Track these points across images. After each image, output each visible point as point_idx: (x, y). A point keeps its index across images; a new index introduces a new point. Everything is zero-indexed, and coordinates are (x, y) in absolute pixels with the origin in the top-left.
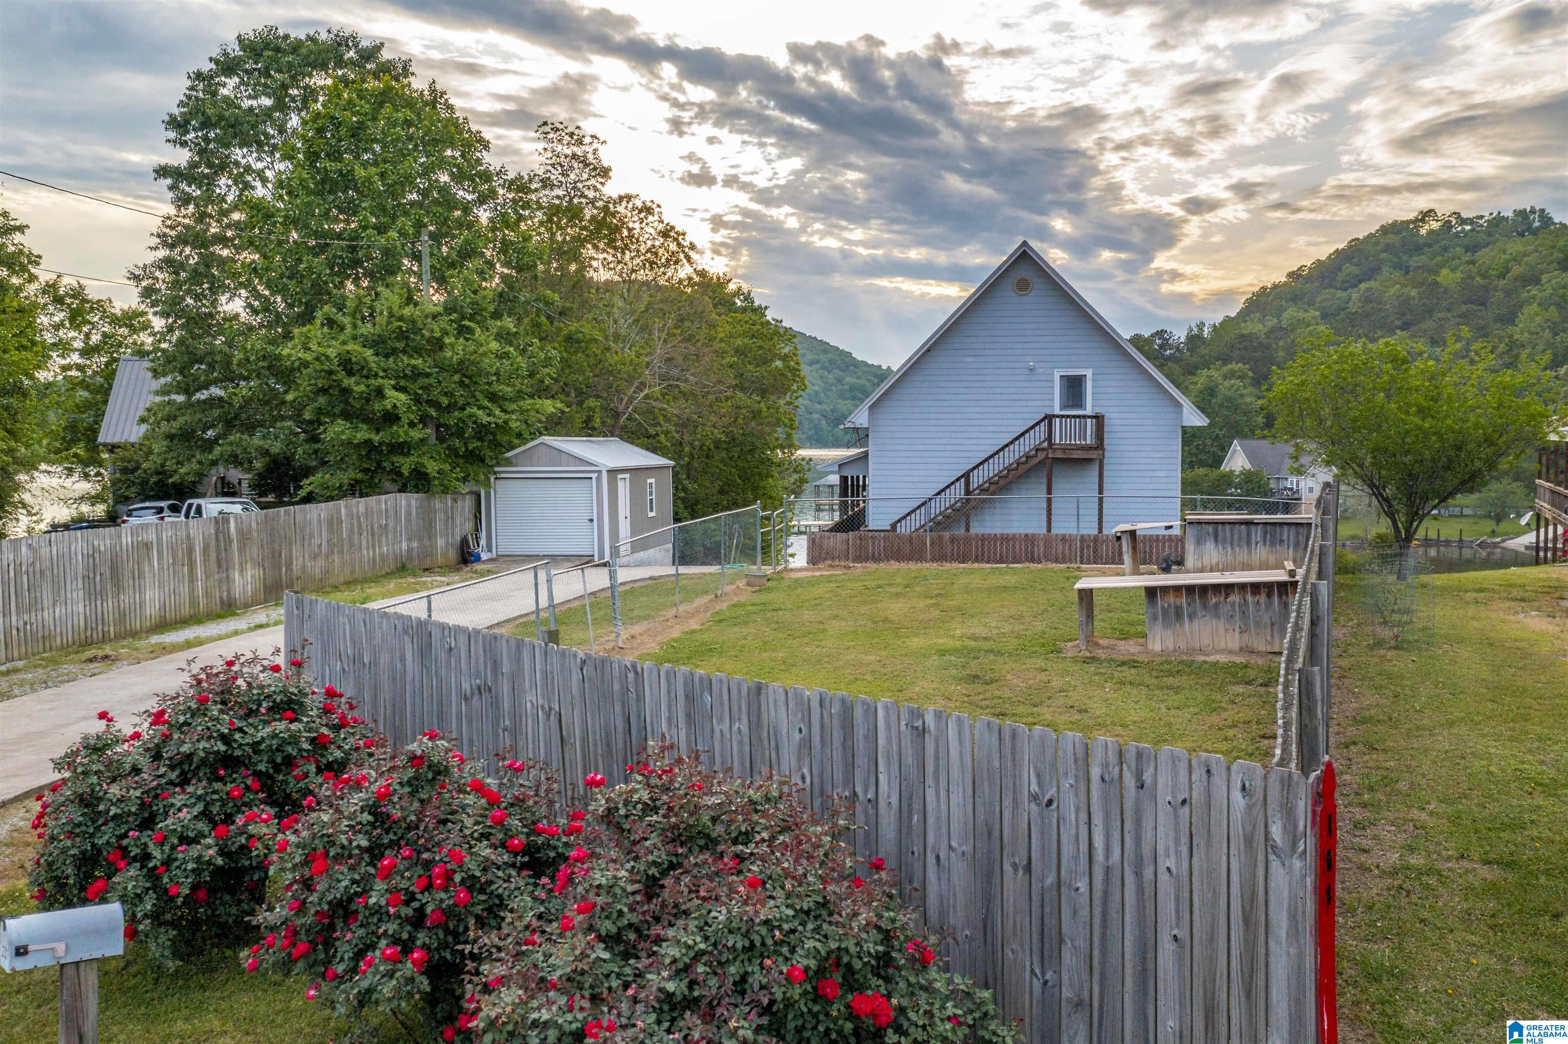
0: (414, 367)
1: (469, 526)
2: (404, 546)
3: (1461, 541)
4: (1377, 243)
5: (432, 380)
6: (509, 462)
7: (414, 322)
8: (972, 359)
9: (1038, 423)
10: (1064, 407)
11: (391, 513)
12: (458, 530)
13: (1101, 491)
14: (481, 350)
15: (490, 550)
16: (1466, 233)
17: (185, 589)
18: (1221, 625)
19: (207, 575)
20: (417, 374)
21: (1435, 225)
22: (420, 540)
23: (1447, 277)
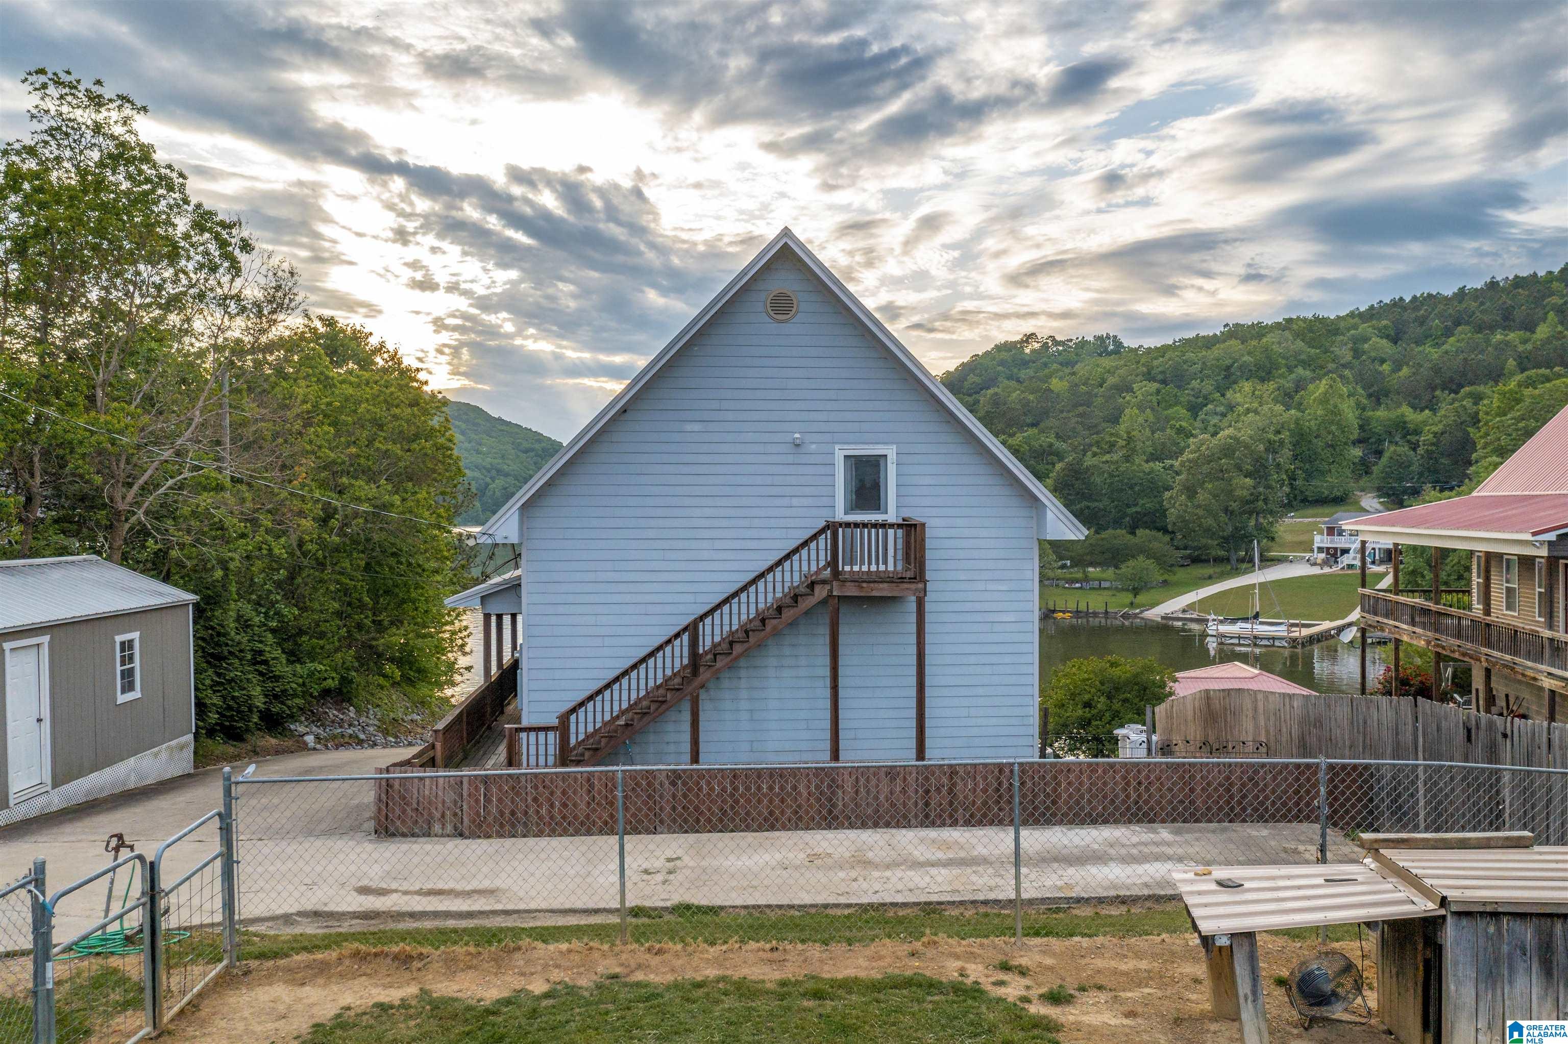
3: (1106, 612)
4: (994, 359)
9: (815, 537)
10: (849, 508)
16: (1060, 353)
21: (1037, 346)
23: (1056, 384)
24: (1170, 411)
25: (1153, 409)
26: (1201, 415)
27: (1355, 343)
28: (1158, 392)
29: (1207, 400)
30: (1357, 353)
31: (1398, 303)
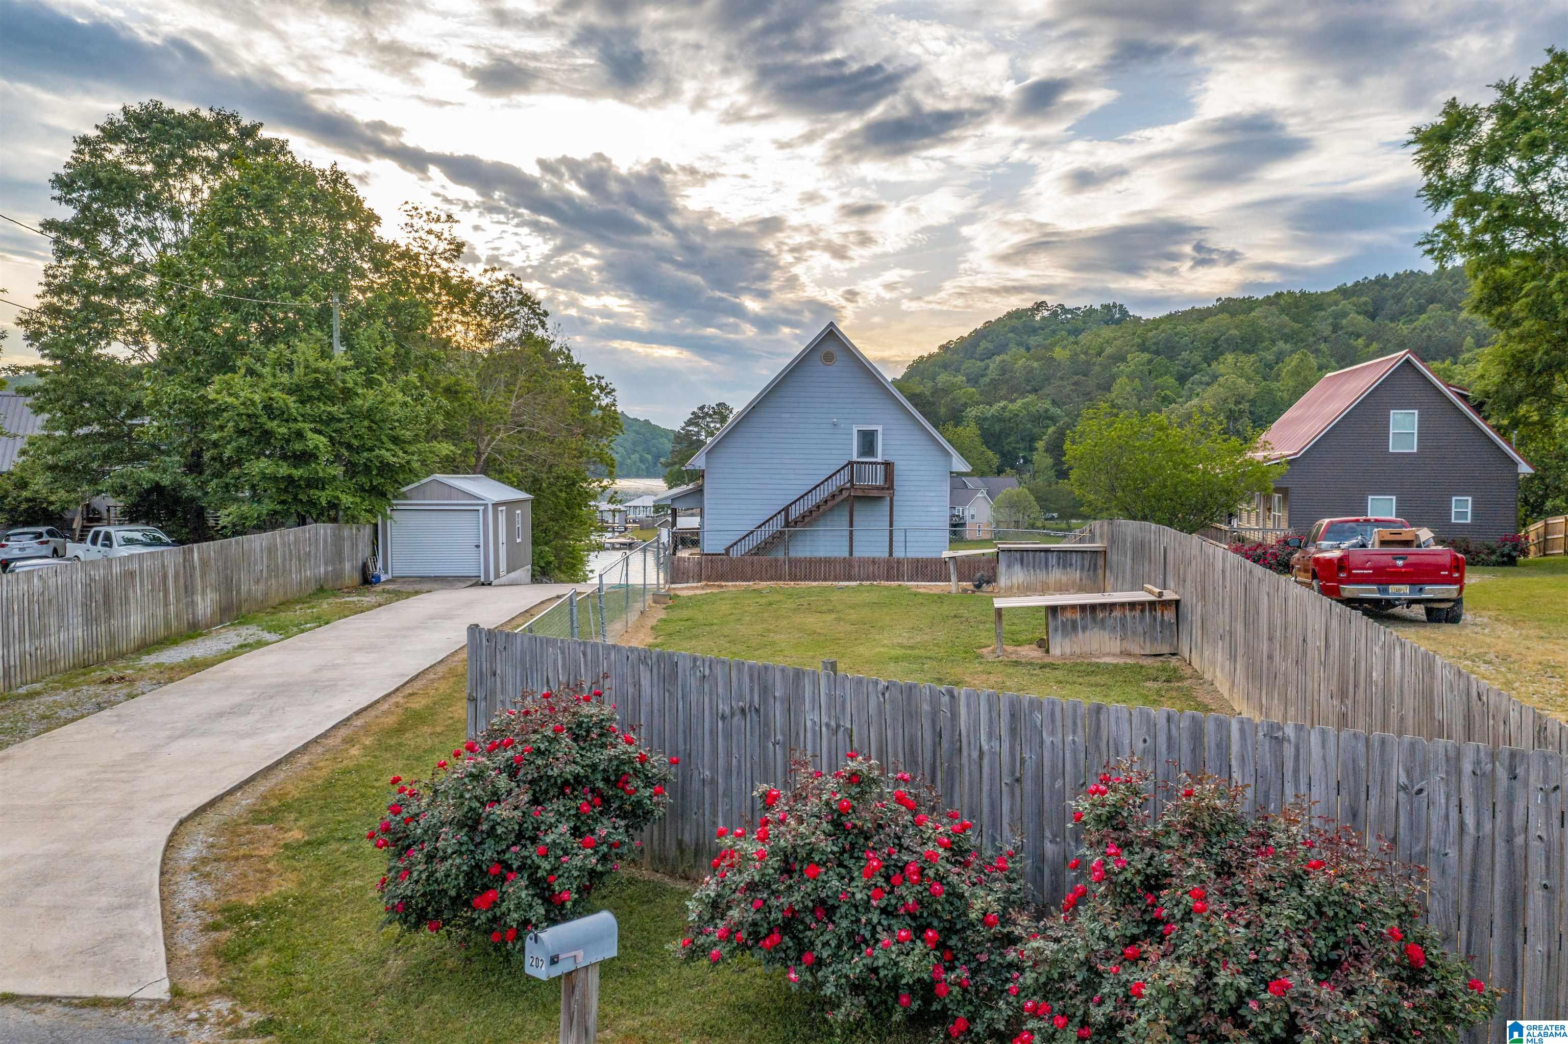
0: (329, 413)
1: (368, 552)
2: (322, 570)
4: (1005, 325)
5: (343, 425)
6: (405, 496)
7: (328, 374)
8: (788, 415)
9: (843, 468)
10: (860, 455)
11: (313, 540)
12: (360, 555)
13: (891, 525)
14: (389, 400)
15: (386, 572)
16: (1067, 321)
17: (160, 612)
18: (1105, 635)
19: (178, 601)
20: (332, 419)
21: (1046, 313)
22: (334, 564)
23: (1060, 354)
24: (1160, 380)
25: (1141, 379)
26: (1188, 385)
27: (1335, 318)
28: (1150, 361)
29: (1195, 369)
30: (1336, 327)
31: (1381, 281)
